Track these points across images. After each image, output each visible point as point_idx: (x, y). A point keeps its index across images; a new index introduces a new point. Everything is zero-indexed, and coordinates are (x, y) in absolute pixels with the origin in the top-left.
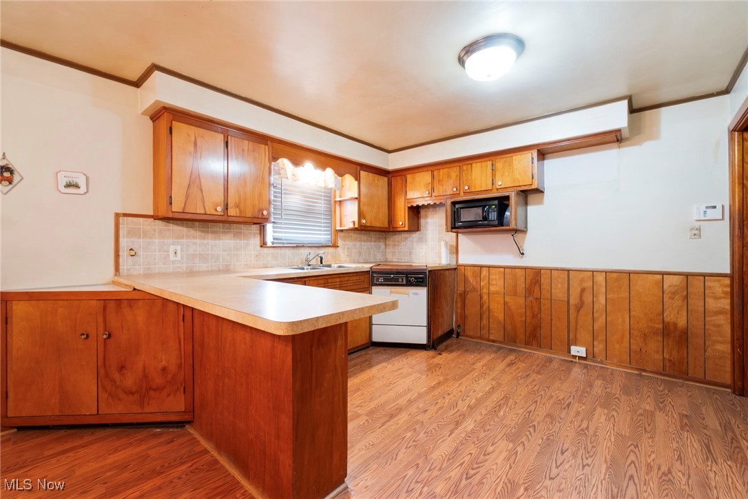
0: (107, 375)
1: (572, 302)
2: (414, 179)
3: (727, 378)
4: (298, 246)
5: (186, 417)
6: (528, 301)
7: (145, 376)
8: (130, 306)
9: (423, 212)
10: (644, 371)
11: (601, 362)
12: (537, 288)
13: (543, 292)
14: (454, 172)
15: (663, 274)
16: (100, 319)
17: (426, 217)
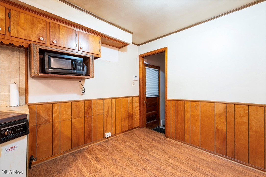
1: (105, 114)
3: (138, 124)
6: (86, 119)
10: (125, 132)
11: (114, 135)
12: (90, 110)
13: (93, 112)
15: (128, 97)
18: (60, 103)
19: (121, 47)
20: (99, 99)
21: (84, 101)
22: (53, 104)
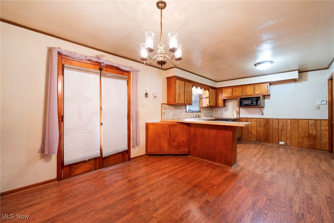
0: (170, 143)
1: (280, 128)
2: (225, 90)
3: (328, 149)
4: (193, 112)
5: (188, 153)
6: (265, 129)
7: (179, 143)
8: (176, 126)
9: (226, 101)
10: (303, 148)
11: (289, 146)
12: (268, 124)
13: (270, 126)
14: (240, 89)
15: (308, 120)
16: (169, 129)
17: (228, 102)
18: (251, 118)
19: (295, 80)
20: (275, 119)
21: (264, 119)
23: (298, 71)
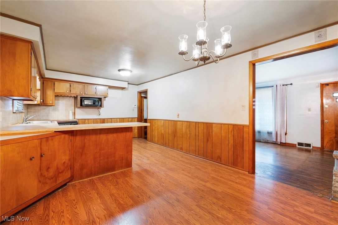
0: (41, 174)
2: (59, 84)
5: (71, 178)
7: (58, 168)
14: (81, 87)
15: (129, 118)
18: (88, 119)
19: (123, 88)
20: (109, 119)
21: (100, 119)
22: (85, 119)
23: (127, 83)
